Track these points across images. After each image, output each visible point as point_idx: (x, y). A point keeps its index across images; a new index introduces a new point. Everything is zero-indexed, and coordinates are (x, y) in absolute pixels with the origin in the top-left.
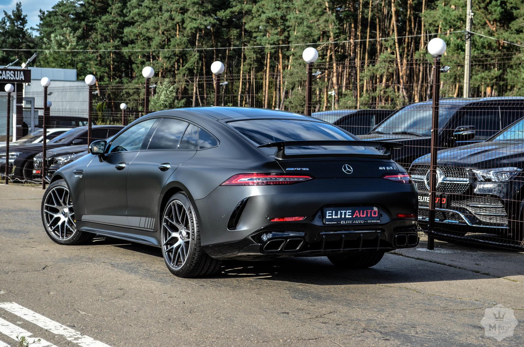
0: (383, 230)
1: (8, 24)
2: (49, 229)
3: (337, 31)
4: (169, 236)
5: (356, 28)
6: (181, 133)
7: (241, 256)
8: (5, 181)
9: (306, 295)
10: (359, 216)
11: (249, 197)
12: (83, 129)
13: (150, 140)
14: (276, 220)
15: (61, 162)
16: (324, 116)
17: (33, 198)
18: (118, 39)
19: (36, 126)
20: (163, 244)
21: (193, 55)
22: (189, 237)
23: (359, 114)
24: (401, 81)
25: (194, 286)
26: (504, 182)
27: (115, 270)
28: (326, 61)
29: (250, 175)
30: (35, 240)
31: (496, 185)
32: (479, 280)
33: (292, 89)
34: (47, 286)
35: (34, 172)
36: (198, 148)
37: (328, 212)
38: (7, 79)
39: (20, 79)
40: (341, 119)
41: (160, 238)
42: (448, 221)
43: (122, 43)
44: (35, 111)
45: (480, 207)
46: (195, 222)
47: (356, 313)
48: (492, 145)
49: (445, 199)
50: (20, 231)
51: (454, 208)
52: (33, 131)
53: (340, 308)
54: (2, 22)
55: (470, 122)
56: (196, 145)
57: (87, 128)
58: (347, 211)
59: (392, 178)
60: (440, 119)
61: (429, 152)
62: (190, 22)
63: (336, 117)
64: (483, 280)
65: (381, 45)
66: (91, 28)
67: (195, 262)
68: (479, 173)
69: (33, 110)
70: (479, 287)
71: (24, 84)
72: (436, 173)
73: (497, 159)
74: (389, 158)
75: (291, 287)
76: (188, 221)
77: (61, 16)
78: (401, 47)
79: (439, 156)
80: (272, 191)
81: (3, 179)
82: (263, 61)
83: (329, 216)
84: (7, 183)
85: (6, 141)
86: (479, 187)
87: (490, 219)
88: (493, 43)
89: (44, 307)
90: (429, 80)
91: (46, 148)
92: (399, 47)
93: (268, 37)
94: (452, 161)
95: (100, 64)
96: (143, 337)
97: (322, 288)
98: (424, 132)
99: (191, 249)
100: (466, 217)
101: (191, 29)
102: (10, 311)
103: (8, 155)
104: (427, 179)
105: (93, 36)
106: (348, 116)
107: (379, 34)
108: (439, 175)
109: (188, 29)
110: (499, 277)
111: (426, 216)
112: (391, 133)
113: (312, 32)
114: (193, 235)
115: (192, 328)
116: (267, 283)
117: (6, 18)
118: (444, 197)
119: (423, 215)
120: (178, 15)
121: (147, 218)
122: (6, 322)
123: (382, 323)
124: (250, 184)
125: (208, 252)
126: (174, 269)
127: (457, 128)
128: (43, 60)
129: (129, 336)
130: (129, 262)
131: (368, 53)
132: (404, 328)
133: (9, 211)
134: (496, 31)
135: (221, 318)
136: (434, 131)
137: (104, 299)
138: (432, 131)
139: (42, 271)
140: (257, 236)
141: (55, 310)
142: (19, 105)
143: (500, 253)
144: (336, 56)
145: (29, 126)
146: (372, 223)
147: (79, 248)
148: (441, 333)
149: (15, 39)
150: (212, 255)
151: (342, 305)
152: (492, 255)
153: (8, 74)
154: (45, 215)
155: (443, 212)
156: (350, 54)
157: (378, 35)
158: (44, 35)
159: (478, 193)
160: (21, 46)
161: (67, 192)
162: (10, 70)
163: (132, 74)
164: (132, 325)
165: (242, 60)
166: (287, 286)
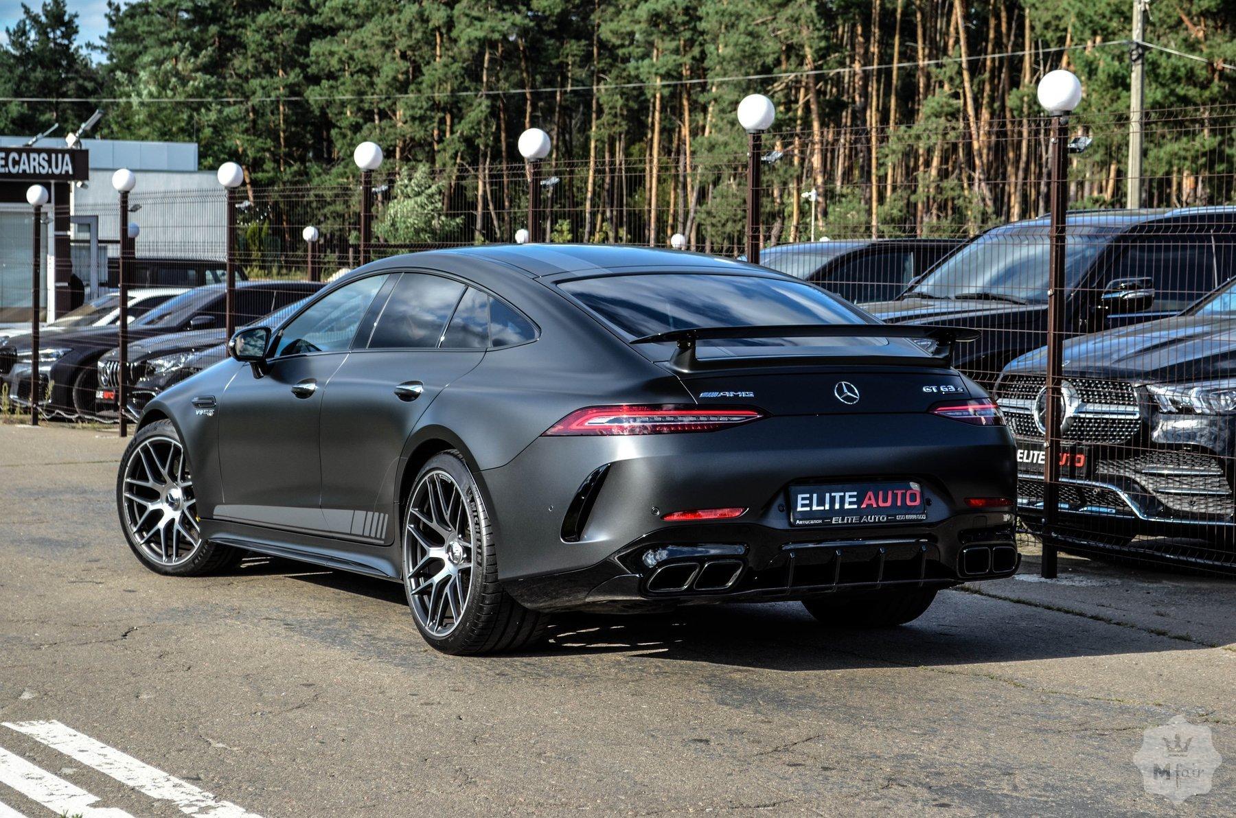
0: (933, 539)
1: (33, 35)
2: (137, 538)
3: (823, 44)
4: (423, 556)
5: (867, 35)
6: (448, 306)
7: (594, 602)
8: (29, 417)
9: (750, 695)
10: (875, 506)
11: (612, 464)
12: (215, 292)
13: (375, 324)
14: (676, 517)
15: (163, 370)
16: (790, 256)
17: (97, 459)
18: (297, 70)
19: (101, 285)
20: (407, 575)
21: (475, 104)
22: (468, 559)
23: (873, 251)
24: (977, 162)
25: (483, 676)
26: (1224, 415)
27: (295, 638)
28: (795, 116)
29: (614, 409)
30: (104, 565)
31: (1205, 422)
32: (1164, 653)
33: (716, 183)
34: (133, 679)
35: (100, 395)
36: (489, 344)
37: (800, 497)
38: (32, 171)
39: (63, 172)
40: (830, 264)
41: (401, 561)
42: (1089, 508)
43: (306, 77)
44: (99, 248)
45: (1168, 475)
46: (483, 523)
47: (869, 740)
48: (1195, 324)
49: (1082, 457)
50: (67, 542)
51: (1104, 479)
52: (96, 295)
53: (830, 726)
54: (19, 31)
55: (1141, 267)
56: (483, 337)
57: (223, 287)
58: (847, 494)
59: (955, 412)
60: (1068, 262)
61: (1044, 343)
62: (468, 27)
63: (819, 259)
64: (1174, 653)
65: (928, 76)
66: (230, 44)
67: (483, 618)
68: (1164, 392)
69: (94, 246)
70: (1166, 672)
71: (73, 184)
72: (1061, 394)
73: (1206, 359)
74: (946, 363)
75: (715, 676)
76: (467, 521)
77: (158, 16)
78: (976, 81)
79: (1067, 353)
80: (665, 447)
81: (26, 413)
82: (643, 118)
83: (803, 506)
84: (35, 422)
85: (32, 320)
86: (1164, 428)
87: (1192, 504)
88: (1198, 72)
89: (127, 731)
90: (1044, 159)
91: (126, 337)
92: (971, 80)
93: (655, 59)
94: (1099, 364)
95: (253, 130)
96: (362, 804)
97: (789, 679)
98: (1031, 294)
99: (476, 587)
100: (1134, 498)
101: (469, 42)
102: (45, 742)
103: (36, 356)
104: (1040, 409)
105: (236, 62)
106: (849, 255)
107: (924, 49)
108: (1067, 399)
109: (462, 42)
110: (1213, 646)
111: (1038, 497)
112: (952, 296)
113: (760, 48)
114: (478, 553)
115: (477, 779)
116: (657, 667)
117: (28, 22)
118: (1081, 452)
119: (1029, 495)
120: (438, 10)
121: (370, 514)
122: (37, 771)
123: (932, 764)
124: (615, 431)
125: (515, 593)
126: (434, 634)
127: (1111, 283)
128: (117, 123)
129: (329, 801)
130: (328, 616)
131: (897, 95)
132: (985, 776)
133: (41, 494)
134: (1206, 38)
135: (548, 754)
136: (1055, 293)
137: (270, 709)
138: (1049, 293)
139: (119, 642)
140: (633, 554)
141: (154, 739)
142: (61, 233)
143: (1217, 585)
144: (818, 103)
145: (85, 283)
146: (906, 520)
147: (209, 583)
148: (1072, 788)
149: (49, 74)
150: (524, 601)
151: (836, 720)
152: (1198, 589)
153: (34, 159)
154: (126, 504)
155: (1079, 489)
156: (853, 98)
157: (920, 52)
158: (119, 60)
159: (1162, 441)
160: (65, 89)
161: (177, 449)
162: (39, 151)
163: (330, 153)
164: (336, 775)
165: (594, 116)
166: (706, 674)
